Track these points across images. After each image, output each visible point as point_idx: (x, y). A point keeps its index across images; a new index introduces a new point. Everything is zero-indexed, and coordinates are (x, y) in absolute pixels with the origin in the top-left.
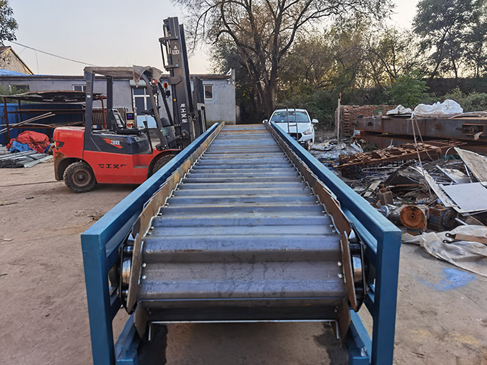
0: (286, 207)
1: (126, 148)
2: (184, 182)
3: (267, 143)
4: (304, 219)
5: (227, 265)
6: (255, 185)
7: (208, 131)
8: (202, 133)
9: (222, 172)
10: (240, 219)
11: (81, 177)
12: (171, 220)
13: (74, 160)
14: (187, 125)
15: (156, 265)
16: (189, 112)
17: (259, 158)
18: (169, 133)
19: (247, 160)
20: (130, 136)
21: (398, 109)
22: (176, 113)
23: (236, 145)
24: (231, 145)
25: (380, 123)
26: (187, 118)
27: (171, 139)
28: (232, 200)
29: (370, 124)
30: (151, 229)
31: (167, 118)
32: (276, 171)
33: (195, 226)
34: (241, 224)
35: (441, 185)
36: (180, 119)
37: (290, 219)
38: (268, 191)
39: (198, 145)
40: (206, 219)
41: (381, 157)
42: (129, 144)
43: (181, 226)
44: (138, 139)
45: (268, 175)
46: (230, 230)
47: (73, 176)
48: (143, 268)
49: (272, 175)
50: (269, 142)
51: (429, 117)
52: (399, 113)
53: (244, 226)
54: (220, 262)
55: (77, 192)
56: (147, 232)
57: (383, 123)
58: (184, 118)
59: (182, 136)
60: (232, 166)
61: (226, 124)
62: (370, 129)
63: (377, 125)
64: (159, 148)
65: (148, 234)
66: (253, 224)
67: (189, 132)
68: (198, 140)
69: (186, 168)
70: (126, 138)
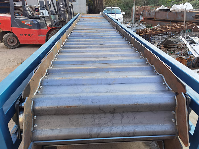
0: (130, 68)
1: (33, 25)
2: (63, 48)
3: (105, 23)
4: (145, 78)
5: (95, 115)
6: (105, 50)
7: (75, 17)
8: (72, 18)
9: (85, 41)
10: (102, 79)
11: (12, 41)
12: (54, 80)
13: (7, 32)
14: (64, 14)
15: (44, 117)
16: (65, 7)
17: (104, 32)
18: (55, 18)
19: (97, 33)
20: (35, 20)
21: (162, 7)
22: (58, 7)
23: (90, 25)
24: (87, 25)
25: (154, 14)
26: (64, 10)
27: (56, 22)
28: (94, 62)
29: (149, 14)
30: (40, 88)
31: (54, 10)
32: (115, 40)
33: (71, 85)
34: (103, 83)
35: (192, 46)
36: (60, 11)
37: (136, 78)
38: (115, 55)
39: (70, 25)
40: (78, 80)
41: (158, 31)
42: (35, 24)
43: (61, 85)
44: (39, 21)
45: (111, 43)
46: (96, 88)
47: (7, 41)
48: (34, 119)
49: (114, 43)
50: (106, 23)
51: (179, 11)
52: (162, 9)
53: (105, 84)
54: (90, 113)
55: (10, 48)
56: (37, 91)
57: (155, 14)
58: (62, 10)
59: (62, 20)
60: (90, 37)
61: (83, 14)
62: (149, 17)
63: (152, 15)
64: (51, 26)
65: (37, 93)
66: (111, 83)
67: (65, 17)
68: (70, 22)
69: (64, 39)
70: (33, 20)
